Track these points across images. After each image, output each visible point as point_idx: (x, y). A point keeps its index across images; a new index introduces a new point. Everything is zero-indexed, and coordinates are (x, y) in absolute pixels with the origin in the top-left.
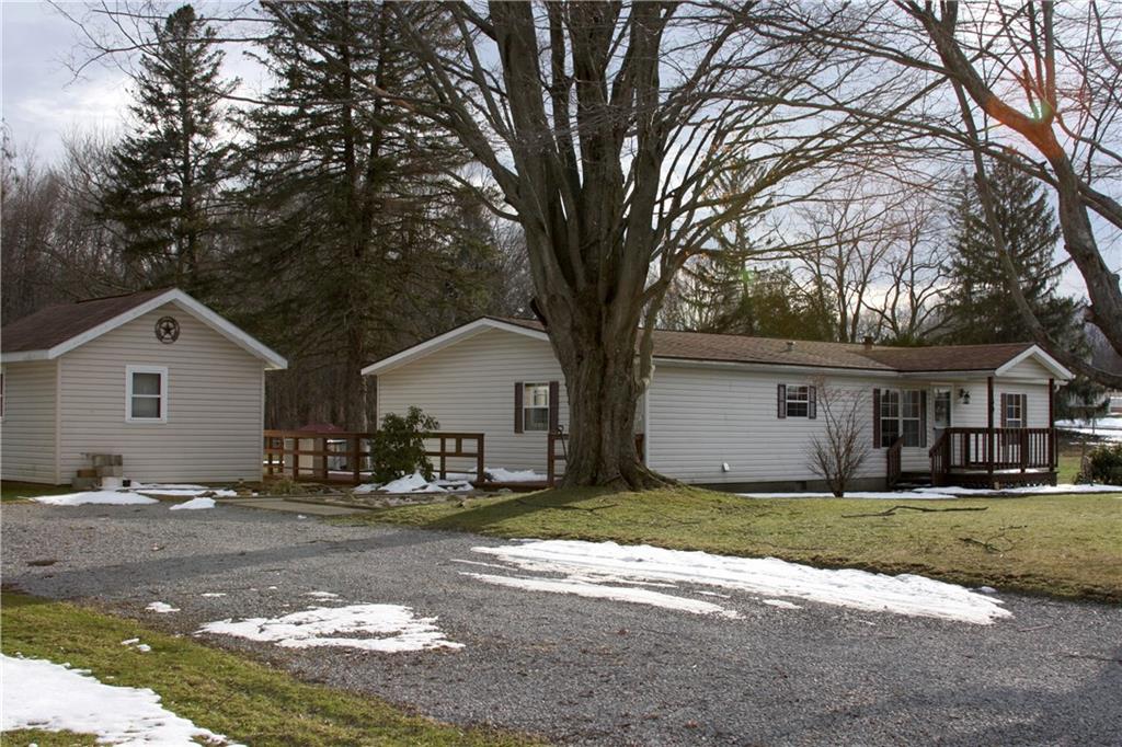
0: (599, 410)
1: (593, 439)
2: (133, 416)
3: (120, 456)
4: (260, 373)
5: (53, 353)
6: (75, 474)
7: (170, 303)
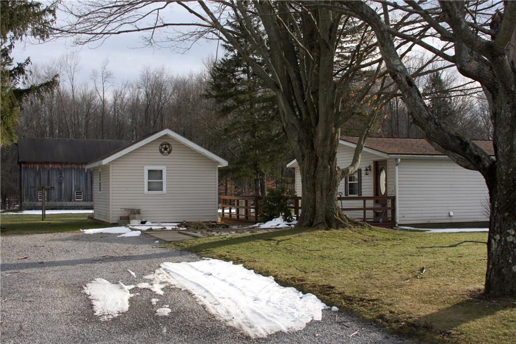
0: (314, 185)
1: (311, 201)
2: (148, 190)
3: (139, 210)
4: (215, 168)
5: (105, 162)
6: (119, 218)
7: (165, 135)
